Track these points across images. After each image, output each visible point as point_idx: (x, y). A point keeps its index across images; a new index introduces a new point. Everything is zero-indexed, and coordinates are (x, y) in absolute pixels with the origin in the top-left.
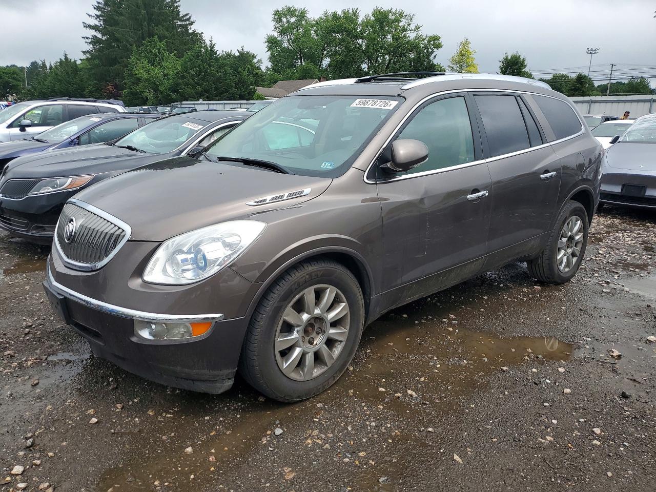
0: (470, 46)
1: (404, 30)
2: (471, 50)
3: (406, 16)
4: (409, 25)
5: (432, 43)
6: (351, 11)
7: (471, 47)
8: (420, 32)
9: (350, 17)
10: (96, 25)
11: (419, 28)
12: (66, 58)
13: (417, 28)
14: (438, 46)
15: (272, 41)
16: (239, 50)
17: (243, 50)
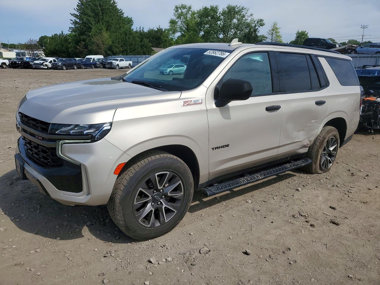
1: (244, 16)
2: (278, 27)
3: (245, 9)
4: (246, 13)
5: (259, 23)
6: (214, 6)
8: (252, 17)
9: (214, 10)
10: (77, 15)
11: (252, 15)
12: (62, 33)
14: (262, 25)
15: (173, 22)
16: (158, 27)
17: (160, 27)
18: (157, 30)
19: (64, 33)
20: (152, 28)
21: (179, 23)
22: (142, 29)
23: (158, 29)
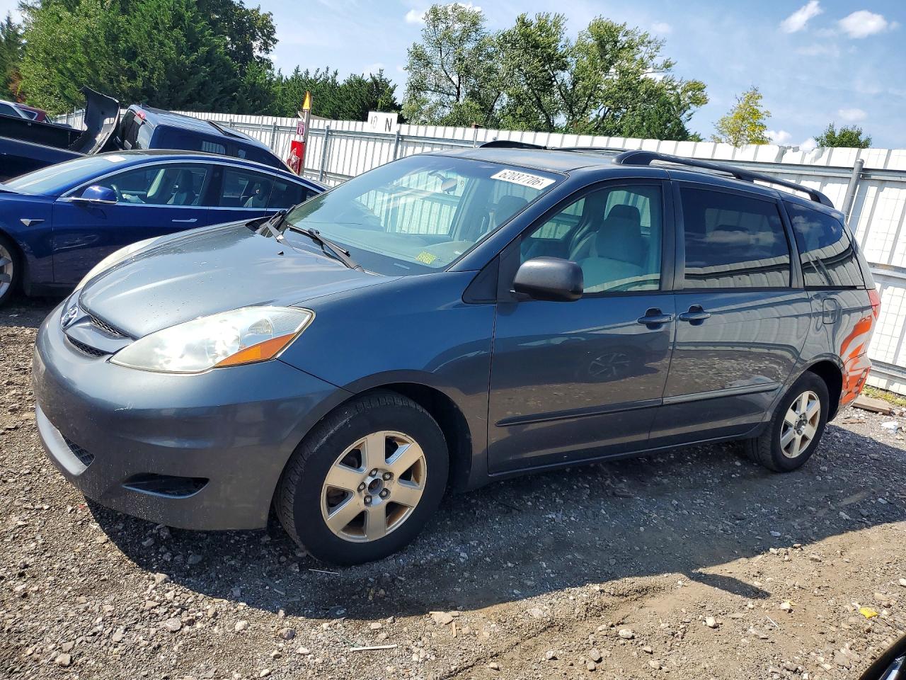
0: (760, 102)
1: (643, 65)
2: (761, 110)
3: (649, 42)
4: (651, 57)
5: (690, 93)
6: (551, 18)
7: (763, 106)
8: (669, 73)
9: (549, 28)
11: (669, 66)
13: (667, 66)
14: (699, 101)
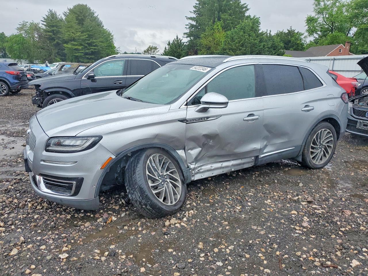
10: (194, 17)
12: (177, 38)
15: (310, 20)
16: (289, 29)
17: (291, 29)
18: (287, 32)
19: (179, 37)
20: (281, 30)
21: (321, 20)
22: (268, 32)
23: (288, 30)
